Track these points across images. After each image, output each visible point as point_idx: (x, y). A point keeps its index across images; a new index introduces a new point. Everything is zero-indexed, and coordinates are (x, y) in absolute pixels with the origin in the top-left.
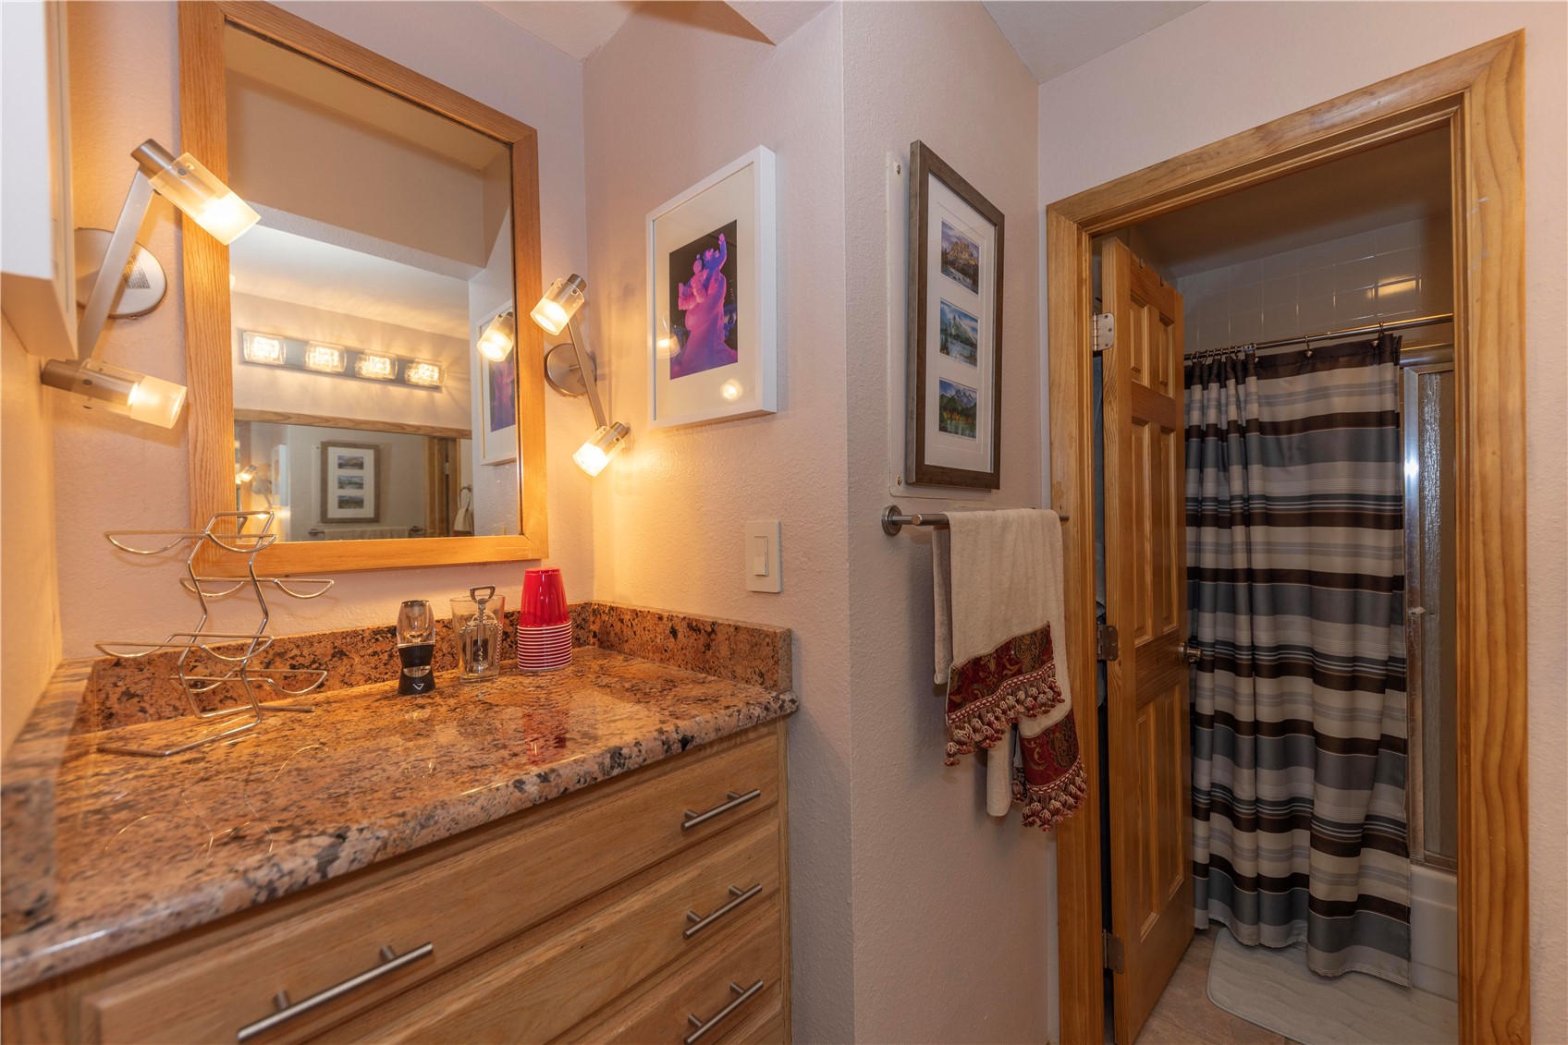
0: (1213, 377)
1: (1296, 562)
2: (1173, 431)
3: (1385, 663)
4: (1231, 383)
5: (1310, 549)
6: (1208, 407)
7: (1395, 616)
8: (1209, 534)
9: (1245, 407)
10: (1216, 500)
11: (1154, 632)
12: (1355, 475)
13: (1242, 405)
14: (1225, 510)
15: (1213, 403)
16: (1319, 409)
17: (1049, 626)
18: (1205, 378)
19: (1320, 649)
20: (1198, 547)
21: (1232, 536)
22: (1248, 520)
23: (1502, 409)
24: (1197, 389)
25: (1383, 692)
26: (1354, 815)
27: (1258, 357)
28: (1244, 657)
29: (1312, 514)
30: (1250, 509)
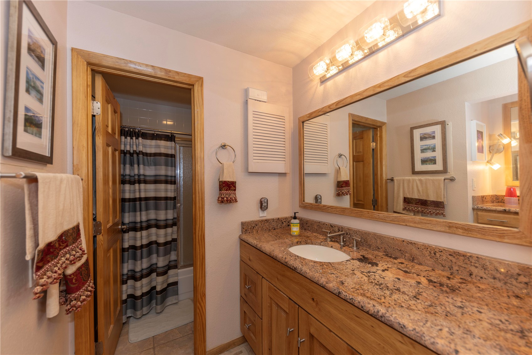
0: (128, 135)
1: (152, 194)
2: (117, 150)
3: (173, 219)
4: (134, 138)
5: (156, 190)
6: (127, 144)
7: (175, 207)
8: (127, 187)
9: (138, 147)
10: (129, 175)
11: (113, 221)
12: (166, 170)
13: (137, 146)
14: (132, 179)
15: (128, 143)
16: (158, 151)
17: (79, 224)
18: (126, 135)
19: (159, 219)
20: (123, 191)
21: (135, 187)
22: (139, 182)
23: (201, 157)
24: (123, 138)
25: (172, 227)
26: (166, 263)
27: (142, 132)
28: (139, 225)
29: (156, 181)
30: (140, 178)
